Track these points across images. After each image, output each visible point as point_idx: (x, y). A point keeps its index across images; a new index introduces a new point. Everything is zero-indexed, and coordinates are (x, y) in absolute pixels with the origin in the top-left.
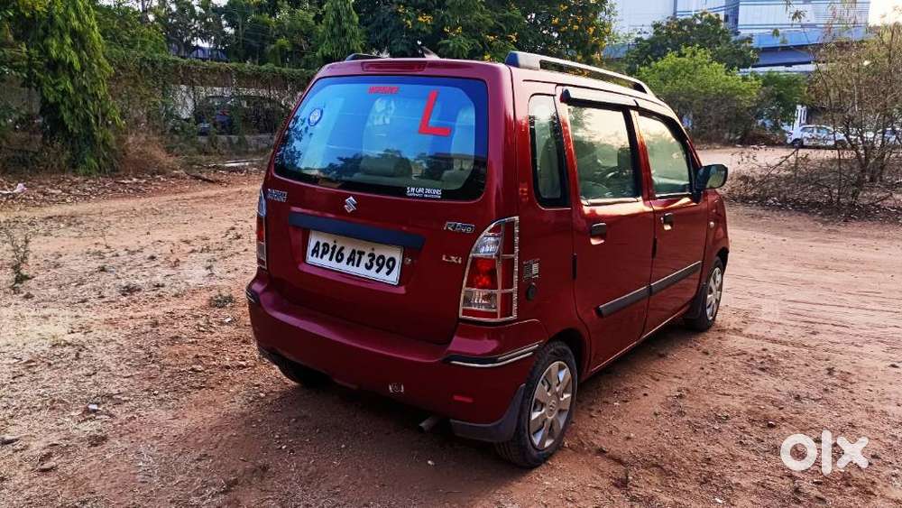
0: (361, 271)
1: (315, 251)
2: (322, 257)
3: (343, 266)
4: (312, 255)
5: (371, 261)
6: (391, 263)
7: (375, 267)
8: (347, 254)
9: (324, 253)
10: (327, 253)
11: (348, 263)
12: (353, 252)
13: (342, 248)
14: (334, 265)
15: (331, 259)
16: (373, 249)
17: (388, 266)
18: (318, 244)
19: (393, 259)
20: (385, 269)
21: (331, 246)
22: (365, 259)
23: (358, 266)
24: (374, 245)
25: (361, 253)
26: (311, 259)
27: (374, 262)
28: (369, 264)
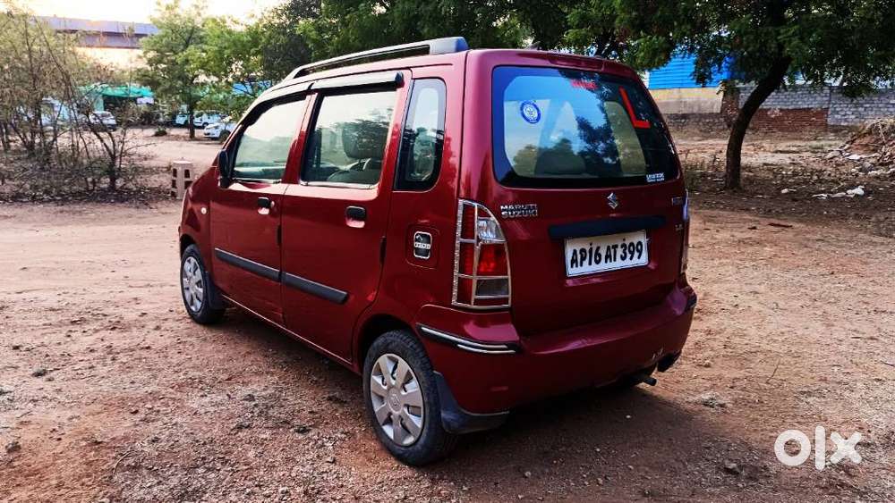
0: (618, 264)
1: (574, 261)
2: (581, 265)
3: (604, 266)
4: (572, 267)
5: (624, 252)
6: (639, 247)
7: (629, 256)
8: (603, 252)
9: (583, 259)
10: (585, 258)
11: (606, 262)
12: (608, 248)
13: (598, 248)
14: (595, 268)
15: (590, 264)
16: (624, 240)
17: (638, 251)
18: (575, 252)
19: (640, 243)
20: (636, 254)
21: (588, 250)
22: (620, 252)
23: (615, 260)
24: (623, 235)
25: (615, 247)
26: (573, 271)
27: (627, 251)
28: (623, 255)
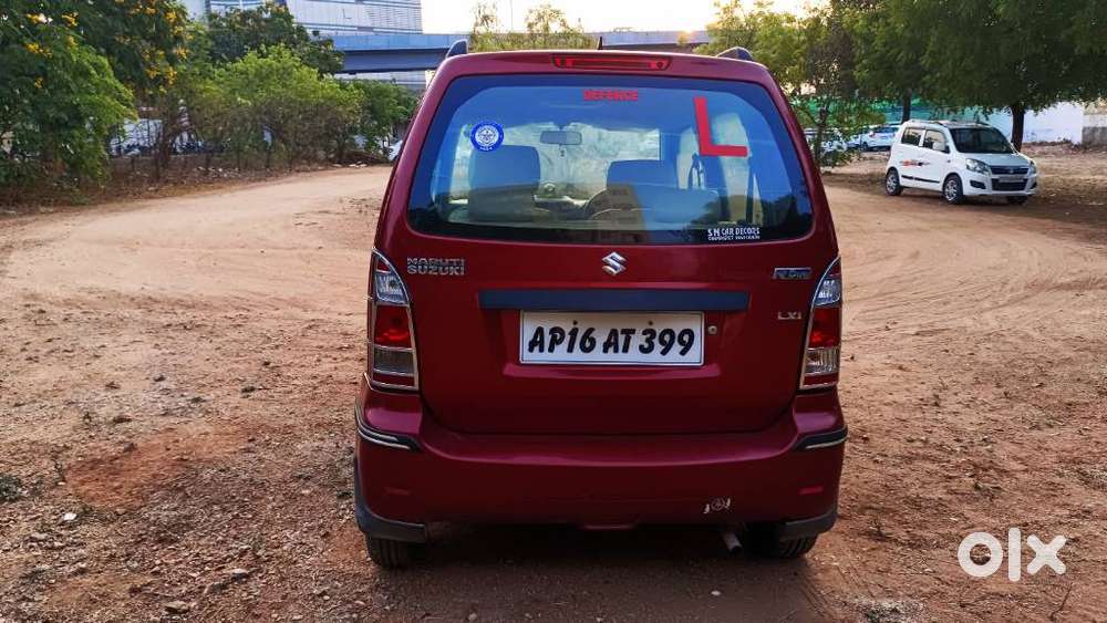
0: (634, 356)
1: (536, 343)
2: (551, 350)
3: (598, 356)
4: (531, 350)
5: (648, 340)
6: (686, 338)
7: (658, 347)
8: (601, 338)
9: (554, 342)
10: (560, 342)
11: (605, 351)
12: (614, 333)
13: (591, 330)
14: (578, 356)
15: (570, 349)
16: (651, 323)
17: (681, 342)
18: (540, 331)
19: (690, 333)
20: (677, 348)
21: (567, 330)
22: (638, 340)
23: (625, 350)
24: (651, 317)
25: (629, 333)
26: (528, 356)
27: (656, 341)
28: (646, 345)
